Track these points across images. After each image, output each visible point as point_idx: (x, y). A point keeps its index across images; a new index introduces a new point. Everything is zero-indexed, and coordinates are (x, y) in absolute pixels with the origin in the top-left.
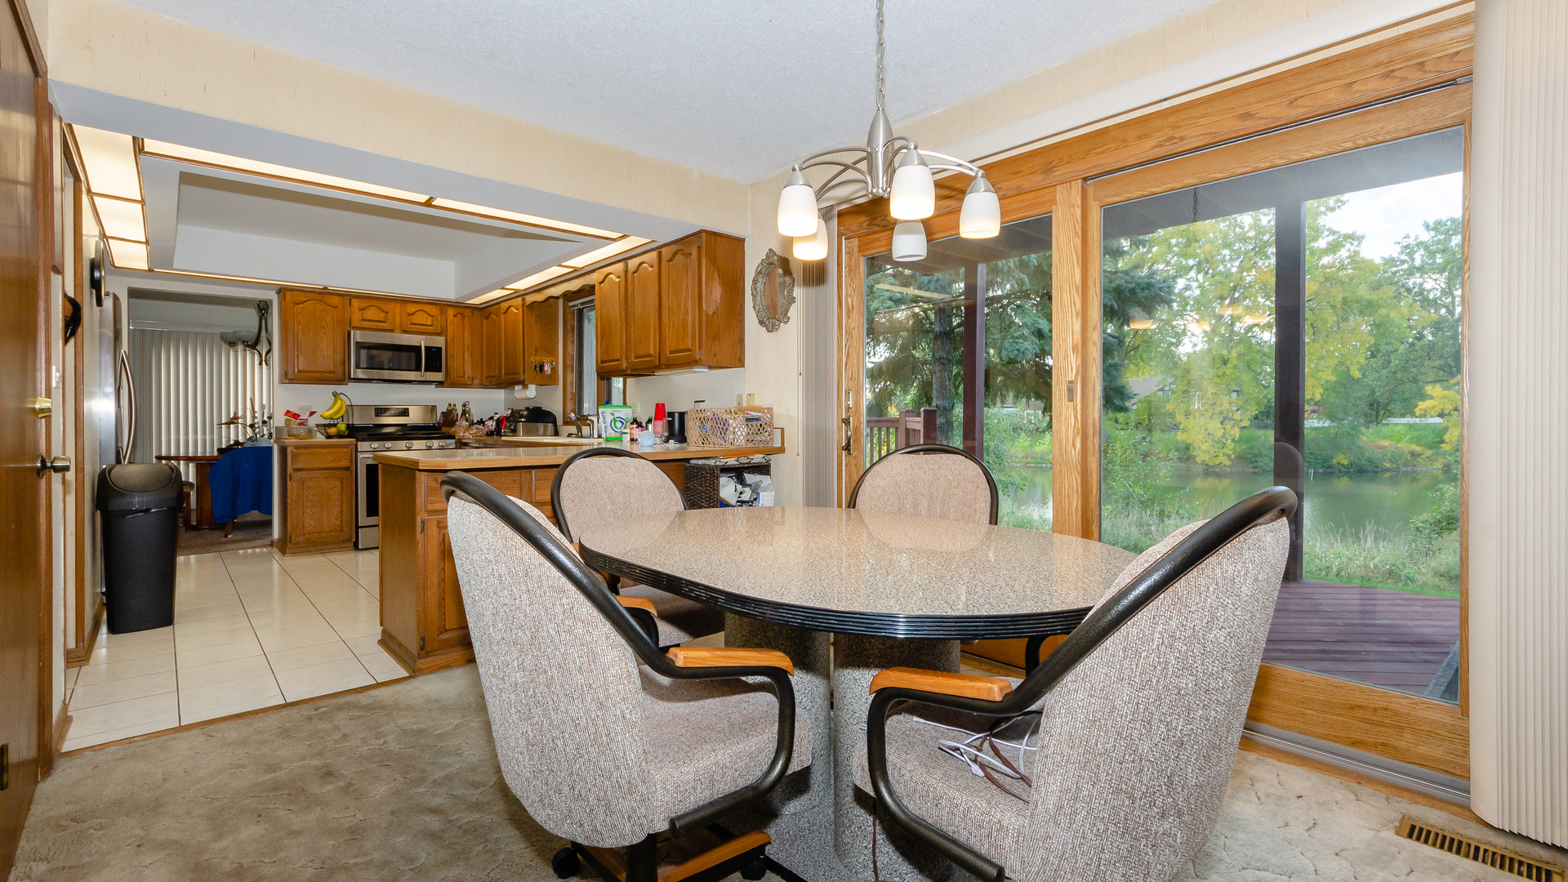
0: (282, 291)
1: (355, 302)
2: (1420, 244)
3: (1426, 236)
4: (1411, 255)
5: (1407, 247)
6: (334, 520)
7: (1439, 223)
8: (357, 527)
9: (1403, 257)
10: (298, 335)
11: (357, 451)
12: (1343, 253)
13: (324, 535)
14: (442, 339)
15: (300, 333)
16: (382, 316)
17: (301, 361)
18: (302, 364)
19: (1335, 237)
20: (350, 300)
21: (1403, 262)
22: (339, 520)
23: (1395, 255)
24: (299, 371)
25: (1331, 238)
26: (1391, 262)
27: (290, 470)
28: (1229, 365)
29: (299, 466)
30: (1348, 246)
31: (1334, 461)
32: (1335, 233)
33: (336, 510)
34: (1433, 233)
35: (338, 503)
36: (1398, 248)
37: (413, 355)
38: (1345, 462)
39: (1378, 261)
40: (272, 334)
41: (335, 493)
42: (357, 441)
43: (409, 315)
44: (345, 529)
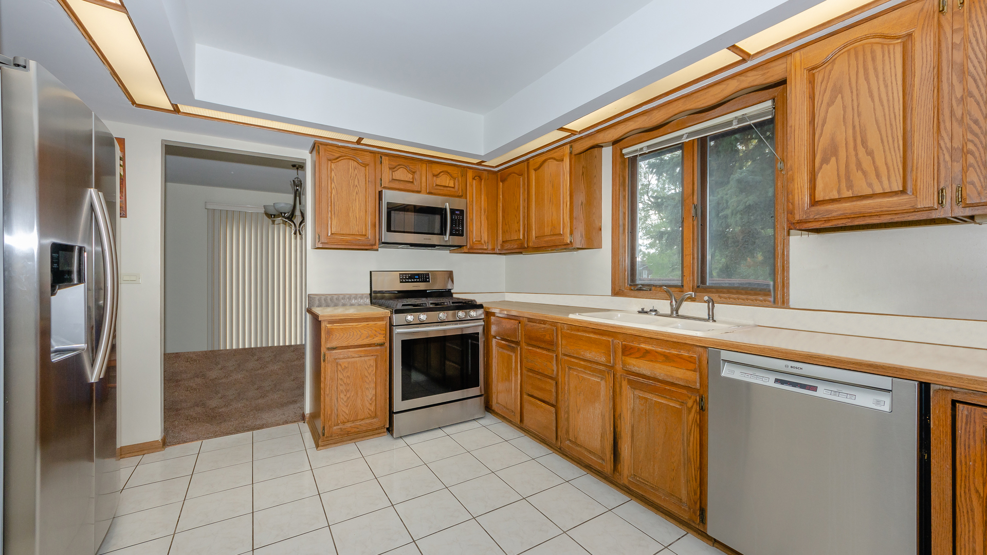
0: (317, 147)
1: (386, 161)
6: (368, 405)
8: (391, 413)
10: (331, 193)
11: (391, 325)
13: (358, 423)
14: (463, 200)
15: (333, 192)
16: (409, 177)
17: (334, 222)
18: (334, 226)
20: (381, 157)
22: (374, 404)
24: (332, 234)
27: (323, 350)
29: (334, 344)
33: (370, 394)
35: (373, 385)
37: (437, 218)
40: (305, 206)
41: (370, 374)
42: (392, 313)
43: (434, 175)
44: (379, 413)
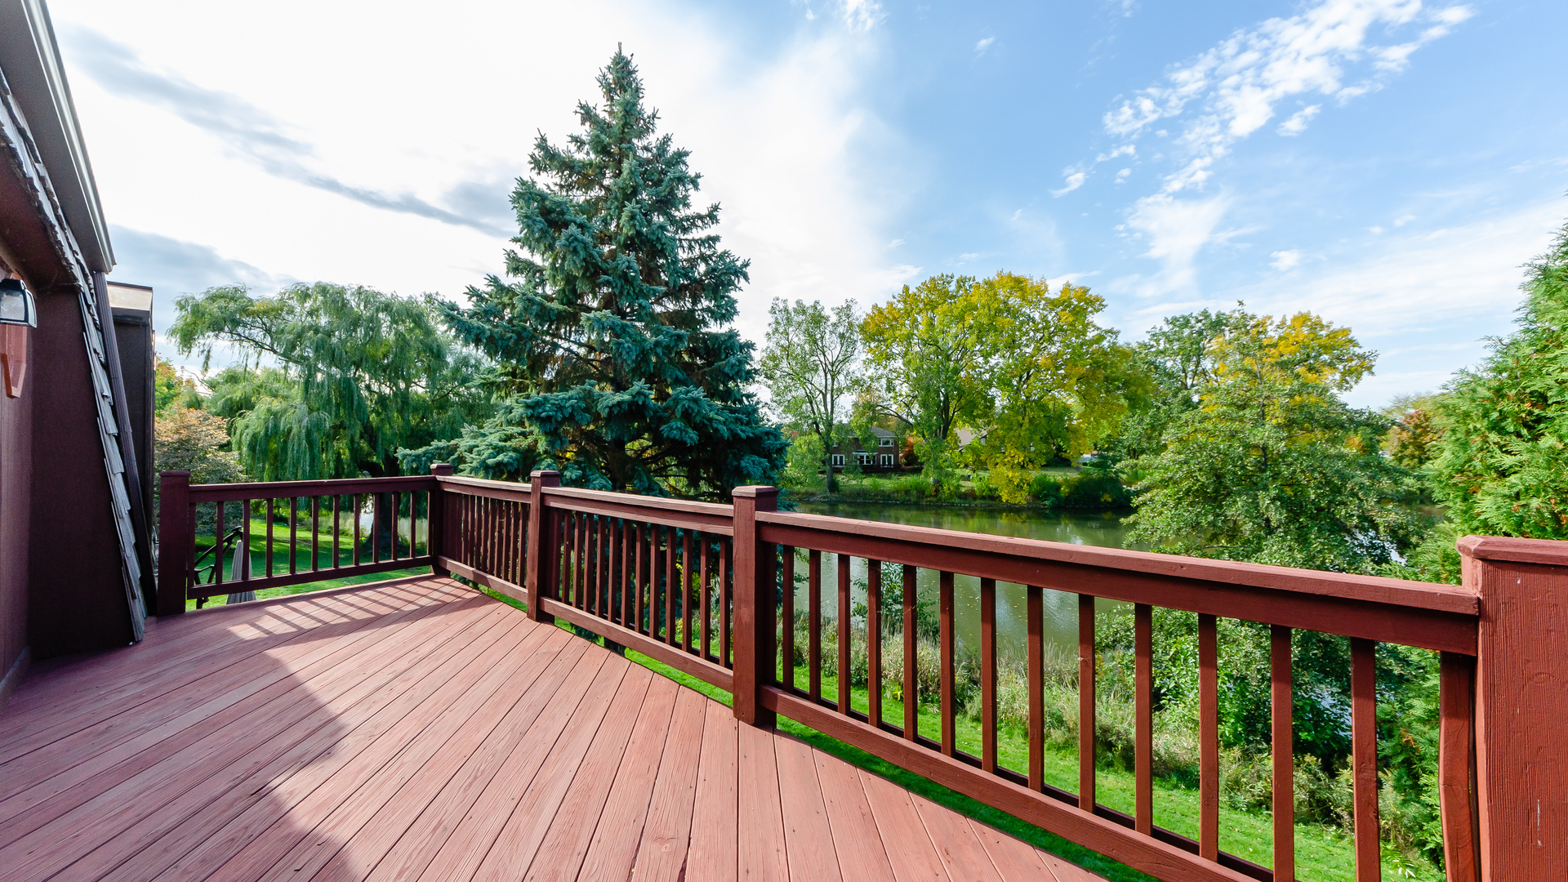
2: (1164, 334)
3: (1166, 328)
4: (1157, 341)
5: (1154, 335)
7: (1175, 319)
9: (1152, 343)
12: (1105, 344)
19: (1099, 332)
21: (1152, 346)
23: (1147, 341)
25: (1096, 332)
26: (1144, 346)
28: (1023, 428)
30: (1109, 338)
31: (1102, 500)
32: (1098, 329)
34: (1171, 326)
36: (1148, 336)
38: (1110, 500)
39: (1134, 345)
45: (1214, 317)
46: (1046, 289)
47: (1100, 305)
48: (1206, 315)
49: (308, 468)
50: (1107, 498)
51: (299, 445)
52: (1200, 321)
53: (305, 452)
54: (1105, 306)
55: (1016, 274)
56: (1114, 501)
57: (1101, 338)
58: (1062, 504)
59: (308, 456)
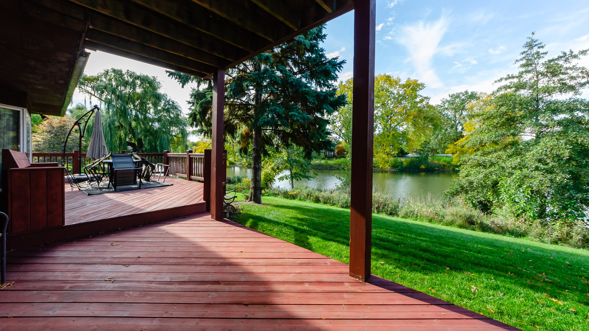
2: (447, 101)
3: (449, 99)
4: (444, 104)
5: (443, 102)
7: (453, 94)
9: (442, 105)
12: (424, 103)
19: (422, 98)
23: (440, 104)
25: (420, 98)
26: (438, 106)
28: (390, 137)
30: (425, 101)
31: (421, 168)
32: (422, 96)
34: (451, 98)
36: (441, 102)
38: (424, 168)
39: (434, 106)
45: (470, 94)
46: (400, 80)
47: (423, 87)
48: (466, 92)
49: (109, 139)
50: (423, 167)
51: (106, 129)
52: (464, 95)
53: (108, 133)
54: (425, 87)
55: (387, 74)
56: (426, 168)
57: (422, 101)
58: (404, 169)
59: (109, 133)
